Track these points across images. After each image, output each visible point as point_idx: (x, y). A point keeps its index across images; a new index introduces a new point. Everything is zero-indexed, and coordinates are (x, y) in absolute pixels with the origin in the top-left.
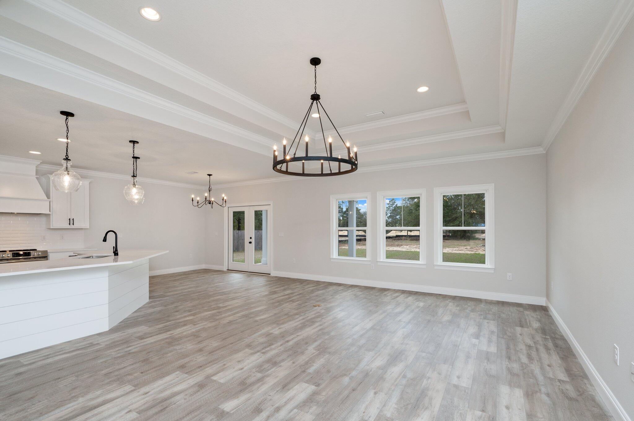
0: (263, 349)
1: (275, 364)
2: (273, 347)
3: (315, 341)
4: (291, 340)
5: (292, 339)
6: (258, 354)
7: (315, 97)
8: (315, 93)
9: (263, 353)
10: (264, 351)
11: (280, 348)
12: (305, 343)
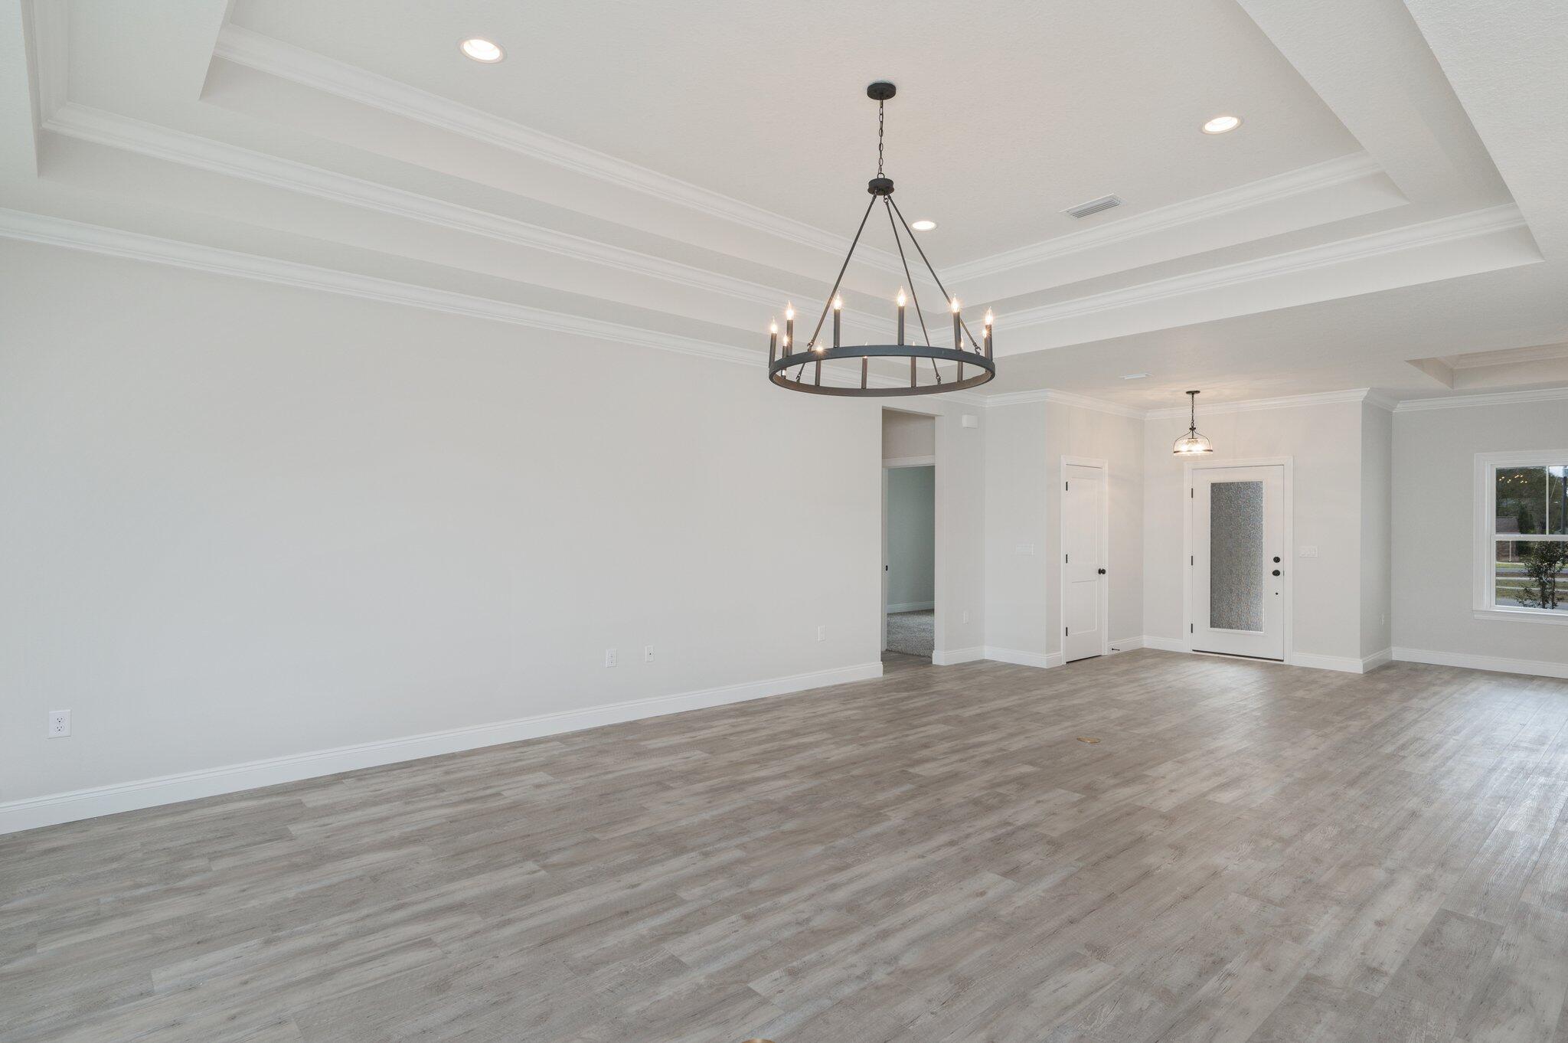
0: (1013, 833)
1: (976, 802)
2: (989, 835)
3: (878, 837)
4: (943, 845)
5: (939, 848)
6: (1019, 824)
7: (881, 187)
8: (881, 176)
9: (1008, 824)
10: (1010, 828)
11: (971, 830)
12: (904, 834)
